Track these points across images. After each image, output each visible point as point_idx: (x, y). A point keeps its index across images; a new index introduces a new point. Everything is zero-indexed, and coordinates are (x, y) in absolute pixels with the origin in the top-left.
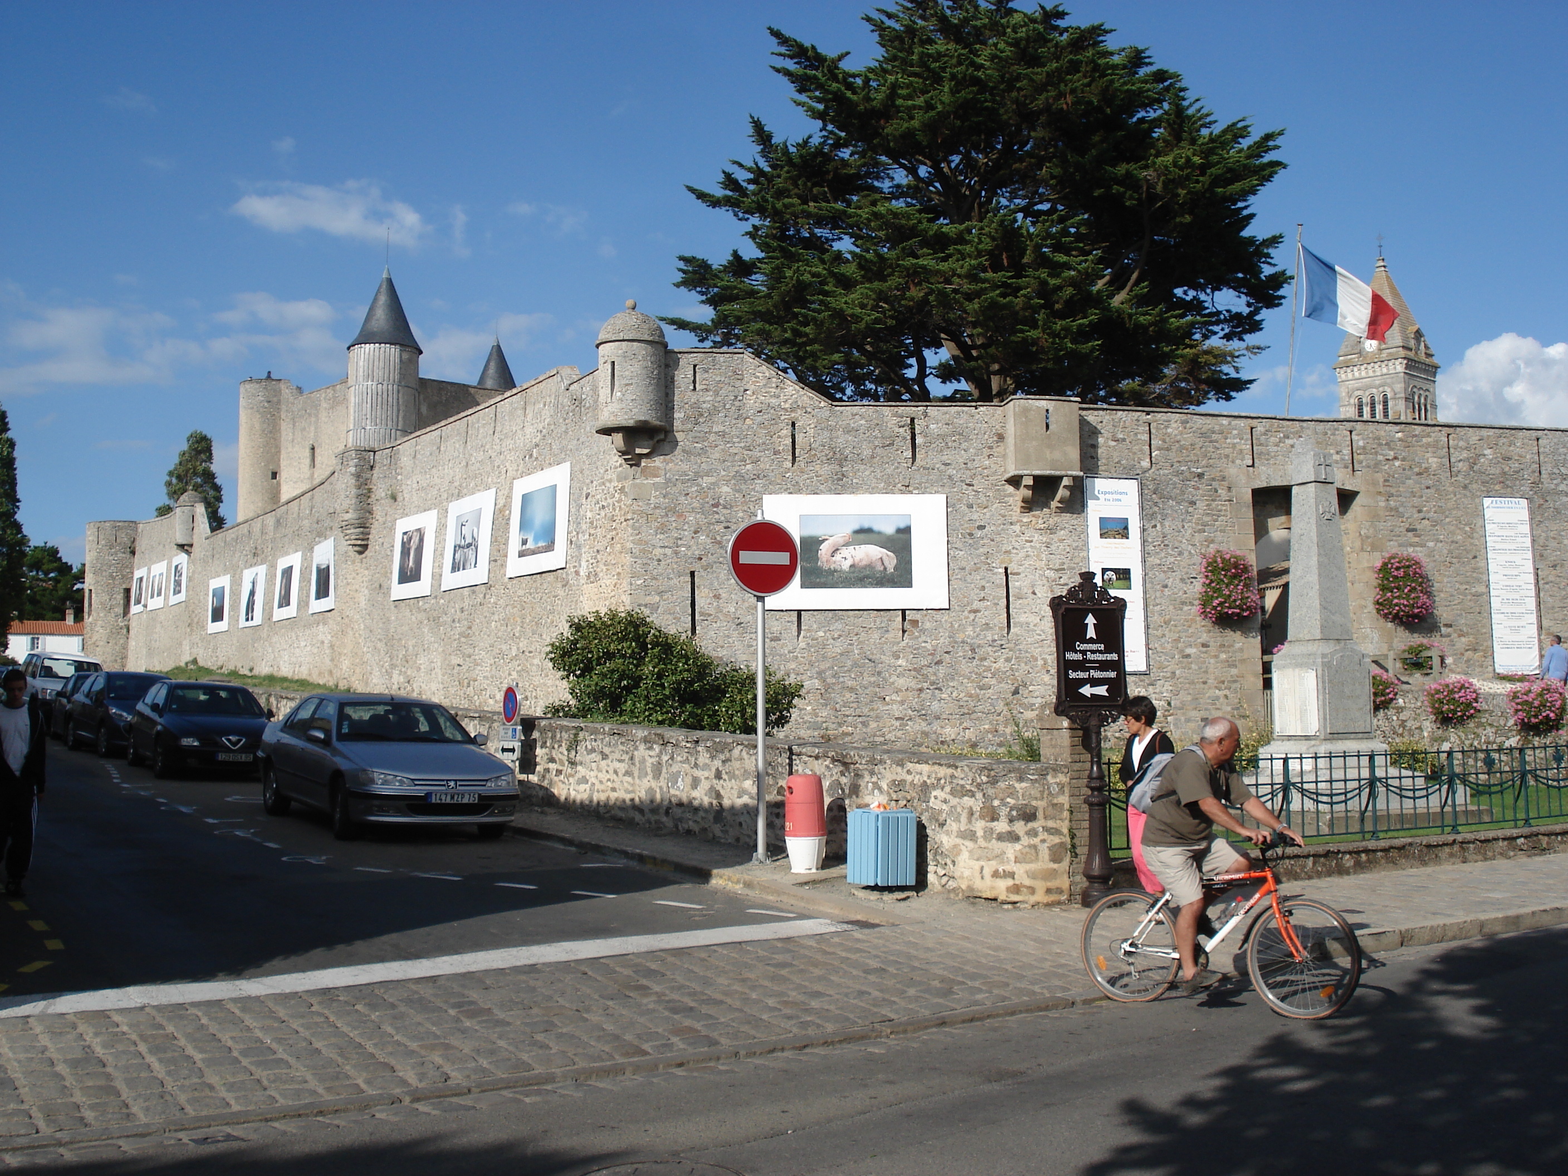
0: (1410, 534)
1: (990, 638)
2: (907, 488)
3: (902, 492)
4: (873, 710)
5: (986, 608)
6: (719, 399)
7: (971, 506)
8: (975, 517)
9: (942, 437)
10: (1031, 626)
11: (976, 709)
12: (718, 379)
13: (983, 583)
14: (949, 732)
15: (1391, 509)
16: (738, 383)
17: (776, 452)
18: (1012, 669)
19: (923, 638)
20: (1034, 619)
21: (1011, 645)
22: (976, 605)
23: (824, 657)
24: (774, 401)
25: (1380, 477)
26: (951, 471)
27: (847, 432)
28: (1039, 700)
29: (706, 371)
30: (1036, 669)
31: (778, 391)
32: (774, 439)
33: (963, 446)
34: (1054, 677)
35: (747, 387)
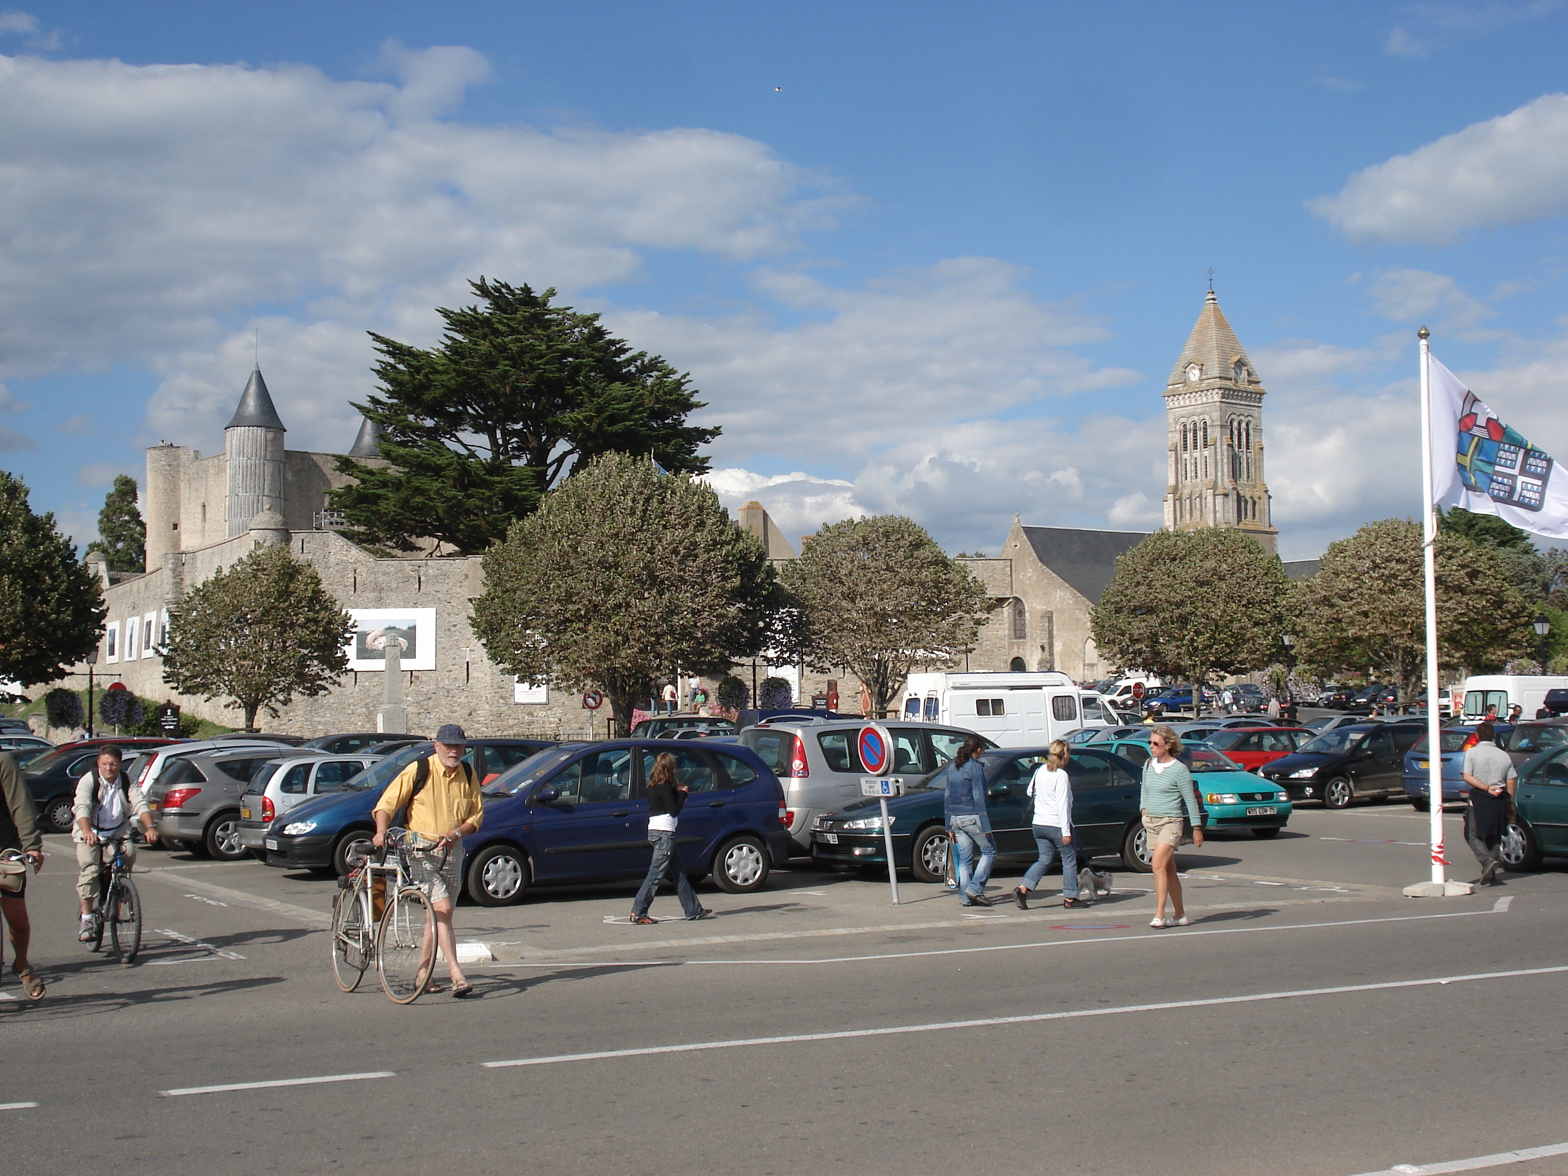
1: (457, 685)
2: (415, 605)
3: (412, 607)
5: (456, 669)
6: (315, 557)
7: (449, 614)
8: (452, 620)
9: (435, 576)
10: (480, 679)
12: (315, 546)
13: (454, 656)
16: (326, 549)
17: (346, 586)
18: (468, 702)
19: (422, 686)
20: (481, 675)
21: (469, 689)
22: (450, 667)
23: (369, 696)
24: (345, 558)
26: (439, 595)
27: (384, 575)
28: (483, 718)
29: (309, 542)
30: (481, 702)
31: (347, 553)
32: (345, 579)
33: (446, 582)
34: (491, 706)
35: (331, 551)
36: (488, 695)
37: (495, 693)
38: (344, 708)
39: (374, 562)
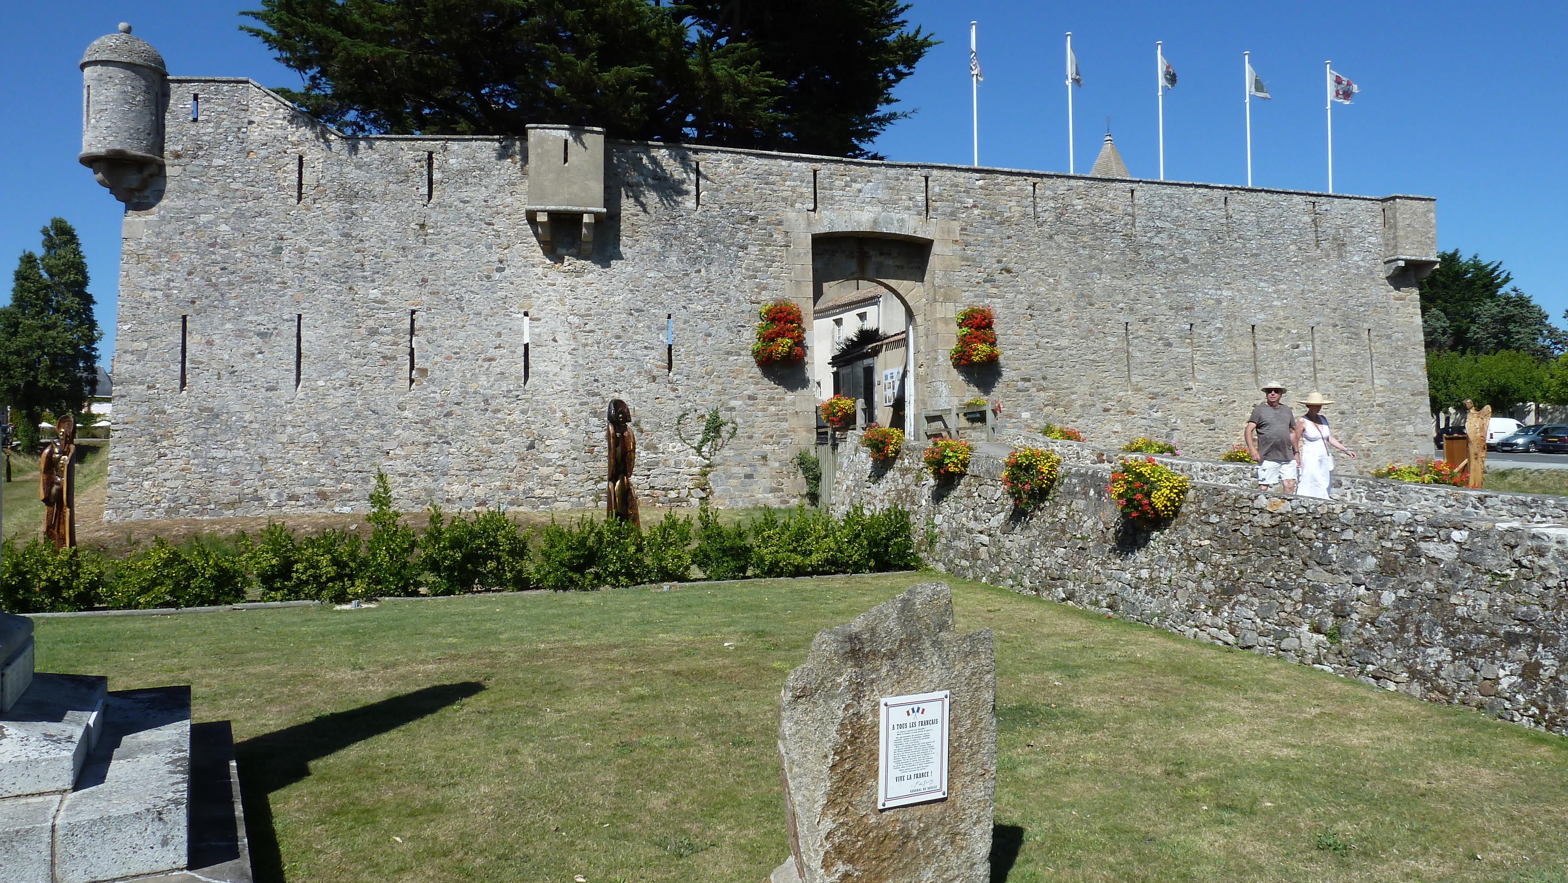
0: (988, 285)
1: (505, 389)
2: (421, 227)
4: (374, 465)
5: (502, 357)
6: (221, 130)
7: (489, 247)
8: (495, 258)
9: (461, 172)
10: (551, 375)
11: (488, 465)
12: (220, 109)
13: (499, 329)
14: (457, 489)
15: (967, 260)
16: (243, 114)
17: (281, 188)
18: (527, 422)
19: (433, 388)
20: (553, 368)
21: (529, 396)
22: (492, 352)
23: (324, 408)
24: (280, 133)
25: (956, 226)
26: (470, 209)
27: (359, 167)
28: (556, 455)
29: (207, 101)
30: (554, 422)
31: (286, 123)
32: (279, 174)
33: (484, 183)
34: (573, 430)
35: (252, 118)
36: (568, 409)
37: (581, 404)
38: (274, 432)
39: (339, 141)
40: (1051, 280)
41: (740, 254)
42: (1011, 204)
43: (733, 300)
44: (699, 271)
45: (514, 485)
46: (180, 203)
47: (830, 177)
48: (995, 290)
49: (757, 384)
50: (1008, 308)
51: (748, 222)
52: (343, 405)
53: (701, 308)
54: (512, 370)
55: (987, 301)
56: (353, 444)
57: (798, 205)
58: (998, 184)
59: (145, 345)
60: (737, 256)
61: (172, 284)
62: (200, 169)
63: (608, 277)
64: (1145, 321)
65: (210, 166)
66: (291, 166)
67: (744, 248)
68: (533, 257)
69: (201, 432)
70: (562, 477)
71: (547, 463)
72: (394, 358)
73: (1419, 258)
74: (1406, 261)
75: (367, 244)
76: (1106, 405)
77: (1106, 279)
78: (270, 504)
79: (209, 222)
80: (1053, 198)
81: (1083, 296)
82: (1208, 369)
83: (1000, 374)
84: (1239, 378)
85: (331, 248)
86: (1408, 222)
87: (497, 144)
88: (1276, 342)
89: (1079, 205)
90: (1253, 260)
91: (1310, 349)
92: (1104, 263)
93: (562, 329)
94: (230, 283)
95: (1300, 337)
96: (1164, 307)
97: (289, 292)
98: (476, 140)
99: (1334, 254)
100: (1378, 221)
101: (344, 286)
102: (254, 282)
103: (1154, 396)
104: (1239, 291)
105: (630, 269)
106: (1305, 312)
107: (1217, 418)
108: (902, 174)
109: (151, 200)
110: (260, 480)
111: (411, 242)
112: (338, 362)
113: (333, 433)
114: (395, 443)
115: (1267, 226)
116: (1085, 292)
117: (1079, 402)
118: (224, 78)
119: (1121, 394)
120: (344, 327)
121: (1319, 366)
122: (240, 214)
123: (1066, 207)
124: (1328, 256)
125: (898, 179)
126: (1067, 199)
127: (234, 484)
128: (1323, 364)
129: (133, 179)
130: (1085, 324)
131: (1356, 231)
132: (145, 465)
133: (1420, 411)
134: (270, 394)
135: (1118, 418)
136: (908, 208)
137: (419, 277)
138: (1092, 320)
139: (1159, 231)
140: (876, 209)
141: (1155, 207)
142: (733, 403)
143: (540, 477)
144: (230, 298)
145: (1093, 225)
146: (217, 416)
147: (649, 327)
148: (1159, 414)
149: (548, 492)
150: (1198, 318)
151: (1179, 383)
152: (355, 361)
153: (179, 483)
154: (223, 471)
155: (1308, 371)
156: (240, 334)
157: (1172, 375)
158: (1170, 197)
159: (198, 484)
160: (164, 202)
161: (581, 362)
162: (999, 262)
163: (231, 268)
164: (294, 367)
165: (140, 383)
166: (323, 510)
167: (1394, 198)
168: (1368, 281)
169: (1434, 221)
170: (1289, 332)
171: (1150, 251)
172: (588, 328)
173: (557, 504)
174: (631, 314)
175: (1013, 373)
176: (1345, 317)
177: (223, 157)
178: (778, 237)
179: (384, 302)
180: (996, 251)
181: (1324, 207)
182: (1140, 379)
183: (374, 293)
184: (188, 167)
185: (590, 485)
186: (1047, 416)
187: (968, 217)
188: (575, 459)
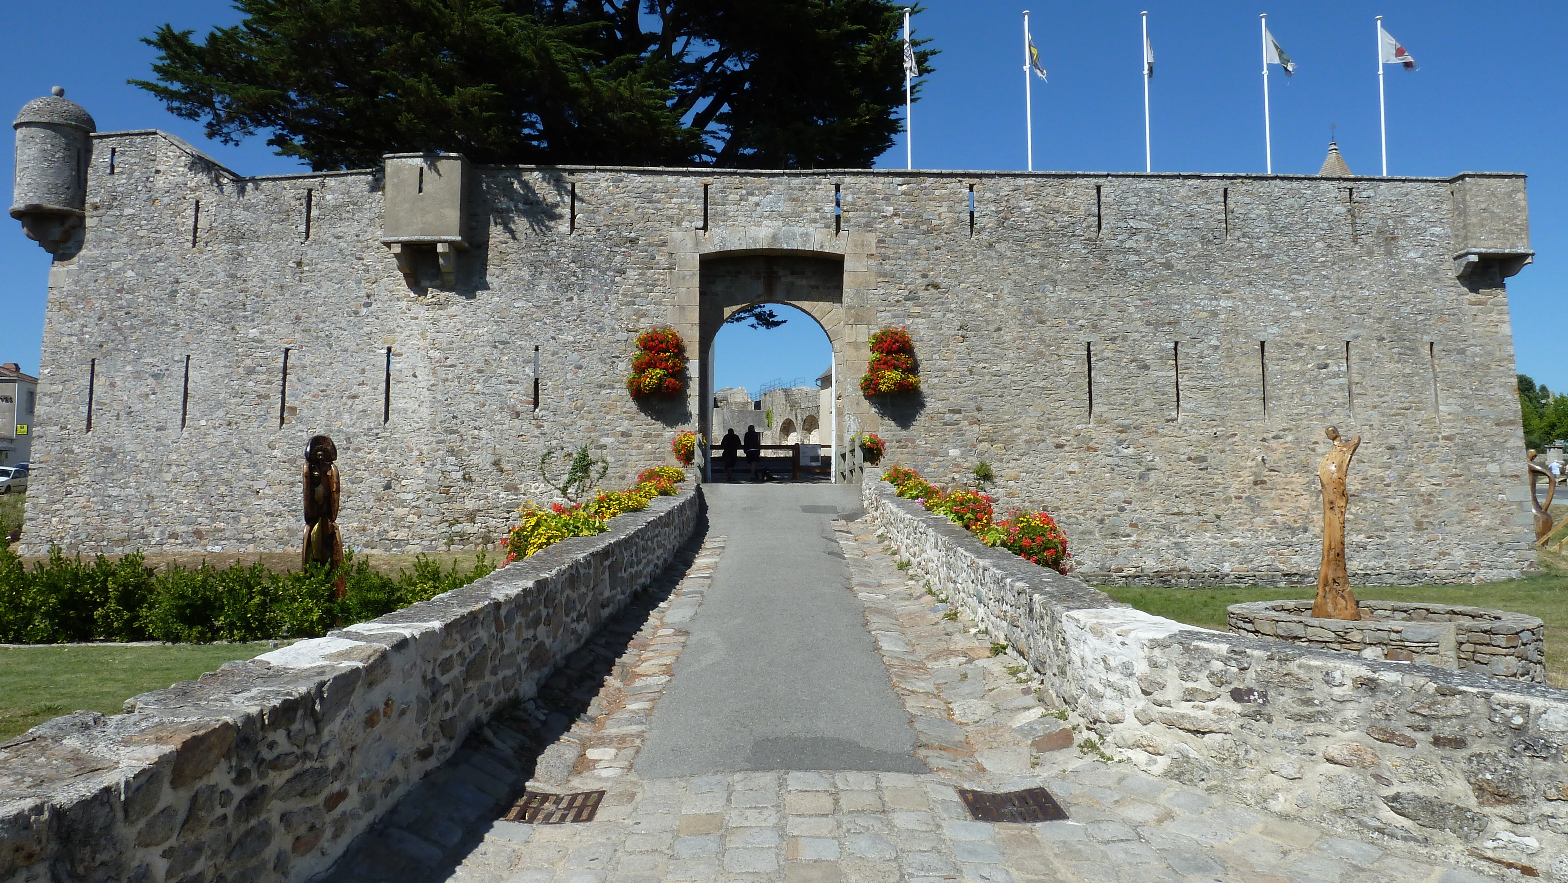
0: (909, 303)
1: (366, 427)
2: (298, 265)
4: (244, 504)
5: (365, 394)
6: (132, 181)
7: (359, 282)
8: (363, 293)
9: (336, 207)
10: (409, 413)
12: (133, 161)
13: (363, 365)
15: (885, 275)
16: (151, 164)
17: (179, 233)
18: (385, 461)
19: (301, 427)
20: (412, 405)
21: (389, 434)
22: (355, 390)
23: (205, 448)
24: (181, 180)
25: (872, 238)
26: (343, 245)
27: (246, 209)
28: (411, 496)
29: (123, 154)
30: (410, 462)
31: (186, 170)
32: (178, 220)
33: (356, 217)
34: (429, 470)
35: (159, 168)
36: (425, 448)
37: (438, 442)
38: (161, 471)
39: (231, 184)
40: (990, 295)
41: (617, 279)
42: (941, 210)
43: (607, 329)
44: (571, 299)
45: (370, 526)
46: (96, 252)
47: (722, 191)
48: (918, 309)
49: (632, 419)
50: (934, 329)
51: (628, 245)
52: (221, 444)
53: (572, 339)
54: (374, 407)
55: (908, 322)
56: (227, 483)
57: (685, 224)
58: (926, 188)
59: (61, 387)
60: (613, 282)
61: (85, 329)
62: (113, 219)
63: (473, 308)
64: (1113, 340)
65: (122, 215)
66: (188, 211)
67: (621, 272)
68: (398, 291)
69: (101, 471)
70: (416, 519)
71: (402, 504)
72: (267, 397)
73: (1500, 251)
74: (1480, 255)
75: (250, 284)
76: (1061, 440)
77: (1062, 291)
78: (153, 543)
79: (119, 269)
80: (994, 201)
81: (1031, 312)
82: (1199, 395)
83: (922, 406)
84: (1241, 407)
85: (219, 290)
86: (1483, 206)
87: (370, 178)
88: (1295, 361)
89: (1028, 206)
90: (1263, 262)
91: (1344, 368)
92: (1059, 273)
93: (422, 364)
94: (132, 327)
95: (1329, 354)
96: (1138, 323)
97: (181, 333)
98: (351, 174)
99: (1379, 251)
100: (1445, 206)
101: (227, 326)
102: (152, 325)
103: (1124, 429)
104: (1242, 300)
105: (496, 299)
106: (1336, 323)
107: (1210, 456)
108: (808, 183)
109: (73, 250)
110: (147, 518)
111: (288, 280)
112: (219, 402)
113: (210, 472)
114: (264, 482)
115: (1282, 221)
116: (1035, 308)
117: (1024, 437)
118: (136, 131)
119: (1079, 427)
120: (225, 366)
121: (1355, 390)
122: (144, 260)
123: (1011, 210)
124: (1370, 253)
125: (802, 189)
126: (1012, 201)
127: (125, 521)
128: (1363, 387)
129: (56, 232)
130: (1033, 345)
131: (1411, 221)
132: (54, 503)
133: (1508, 445)
134: (159, 433)
135: (1075, 455)
136: (815, 221)
137: (294, 315)
138: (1042, 340)
139: (1134, 232)
140: (775, 223)
141: (1129, 205)
142: (604, 441)
143: (394, 519)
144: (131, 342)
145: (1046, 229)
146: (115, 455)
147: (514, 360)
148: (1131, 451)
149: (402, 535)
150: (1185, 334)
151: (1158, 413)
152: (233, 401)
153: (80, 520)
154: (117, 508)
155: (1341, 397)
156: (138, 375)
157: (1148, 404)
158: (1149, 192)
159: (96, 521)
160: (83, 252)
161: (439, 397)
162: (924, 276)
163: (134, 312)
164: (181, 407)
165: (56, 425)
166: (198, 549)
167: (1462, 177)
168: (1430, 282)
169: (1523, 203)
170: (1313, 349)
171: (1120, 257)
172: (449, 362)
173: (408, 547)
174: (496, 347)
175: (939, 404)
176: (1396, 328)
177: (133, 206)
178: (662, 259)
179: (261, 341)
180: (921, 264)
181: (1365, 194)
182: (1105, 409)
183: (253, 333)
184: (104, 218)
185: (443, 528)
186: (982, 454)
187: (887, 227)
188: (429, 500)
